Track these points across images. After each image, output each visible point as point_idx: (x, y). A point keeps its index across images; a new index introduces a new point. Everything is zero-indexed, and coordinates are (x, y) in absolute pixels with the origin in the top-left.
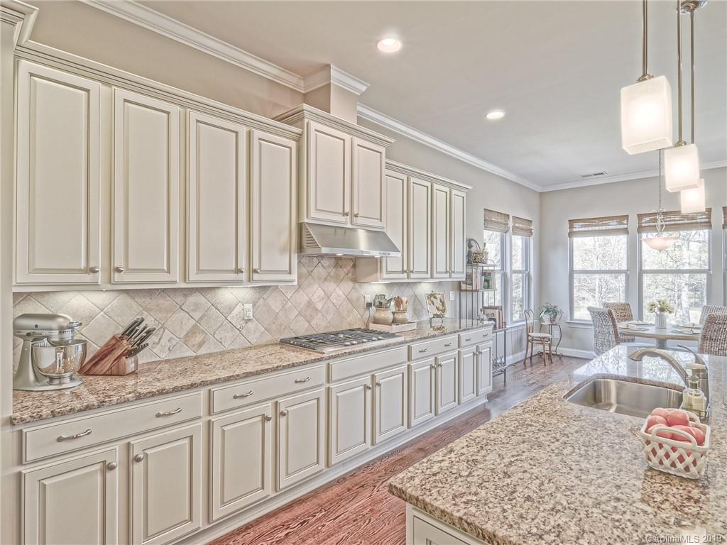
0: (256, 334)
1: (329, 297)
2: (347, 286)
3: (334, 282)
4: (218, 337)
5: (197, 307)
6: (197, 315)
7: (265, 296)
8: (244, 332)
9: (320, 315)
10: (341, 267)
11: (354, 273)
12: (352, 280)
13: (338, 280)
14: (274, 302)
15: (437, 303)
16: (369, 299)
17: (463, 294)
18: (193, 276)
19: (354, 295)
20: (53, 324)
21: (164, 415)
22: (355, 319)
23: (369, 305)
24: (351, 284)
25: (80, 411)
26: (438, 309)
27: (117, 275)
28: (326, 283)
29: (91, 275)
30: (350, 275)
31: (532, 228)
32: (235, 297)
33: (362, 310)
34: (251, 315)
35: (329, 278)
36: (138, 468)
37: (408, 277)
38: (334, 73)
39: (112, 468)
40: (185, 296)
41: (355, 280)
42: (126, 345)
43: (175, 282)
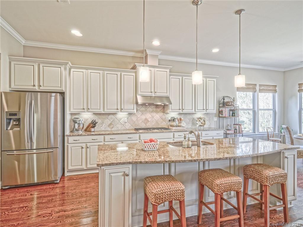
0: (128, 126)
1: (153, 117)
2: (161, 114)
3: (155, 113)
4: (117, 126)
5: (112, 118)
6: (112, 120)
7: (131, 116)
8: (124, 125)
9: (150, 123)
10: (158, 108)
11: (164, 110)
12: (163, 112)
13: (157, 112)
14: (134, 118)
15: (202, 121)
16: (170, 118)
17: (220, 118)
18: (106, 110)
19: (164, 117)
20: (78, 120)
21: (94, 139)
22: (164, 125)
23: (170, 121)
24: (162, 114)
25: (77, 136)
26: (202, 123)
27: (89, 110)
28: (152, 113)
29: (83, 110)
30: (162, 111)
31: (277, 89)
32: (122, 116)
33: (167, 122)
34: (127, 121)
35: (153, 111)
36: (88, 149)
37: (182, 111)
38: (148, 51)
39: (83, 148)
40: (108, 115)
41: (164, 112)
42: (91, 125)
43: (101, 112)
